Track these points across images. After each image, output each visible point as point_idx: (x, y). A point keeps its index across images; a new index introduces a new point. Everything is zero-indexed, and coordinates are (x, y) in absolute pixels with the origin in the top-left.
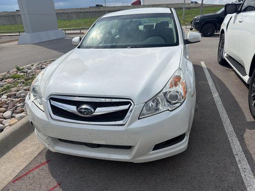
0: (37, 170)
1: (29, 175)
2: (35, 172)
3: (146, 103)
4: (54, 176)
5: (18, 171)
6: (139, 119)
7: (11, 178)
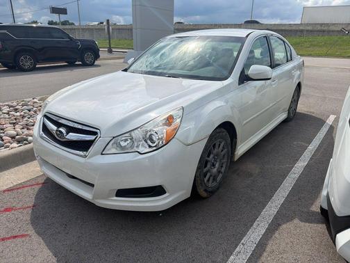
0: (29, 188)
1: (19, 190)
2: (26, 189)
3: (114, 138)
4: (37, 198)
5: (15, 184)
6: (102, 154)
7: (5, 188)
